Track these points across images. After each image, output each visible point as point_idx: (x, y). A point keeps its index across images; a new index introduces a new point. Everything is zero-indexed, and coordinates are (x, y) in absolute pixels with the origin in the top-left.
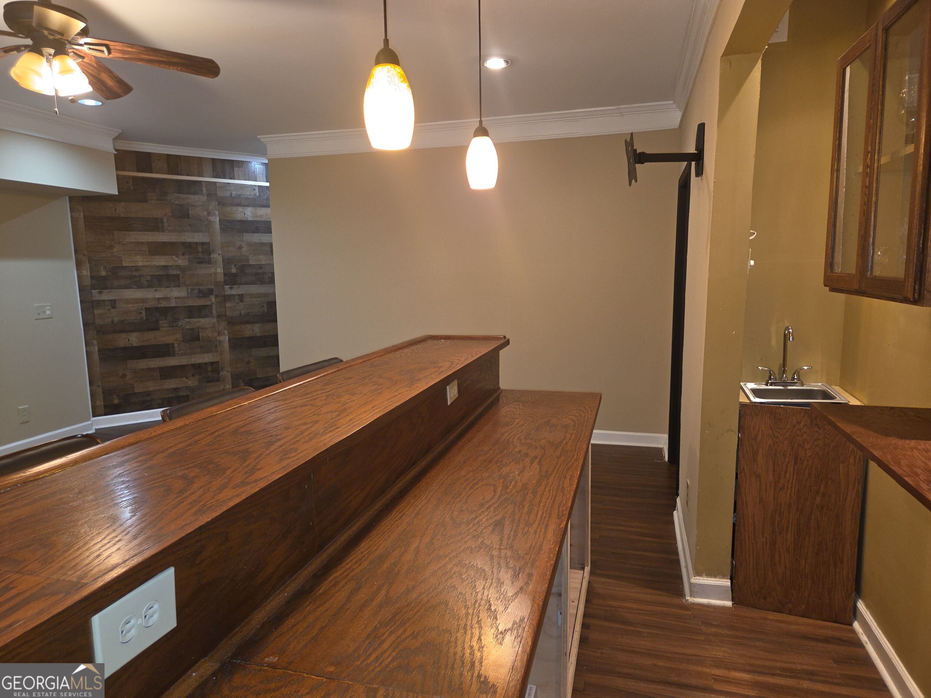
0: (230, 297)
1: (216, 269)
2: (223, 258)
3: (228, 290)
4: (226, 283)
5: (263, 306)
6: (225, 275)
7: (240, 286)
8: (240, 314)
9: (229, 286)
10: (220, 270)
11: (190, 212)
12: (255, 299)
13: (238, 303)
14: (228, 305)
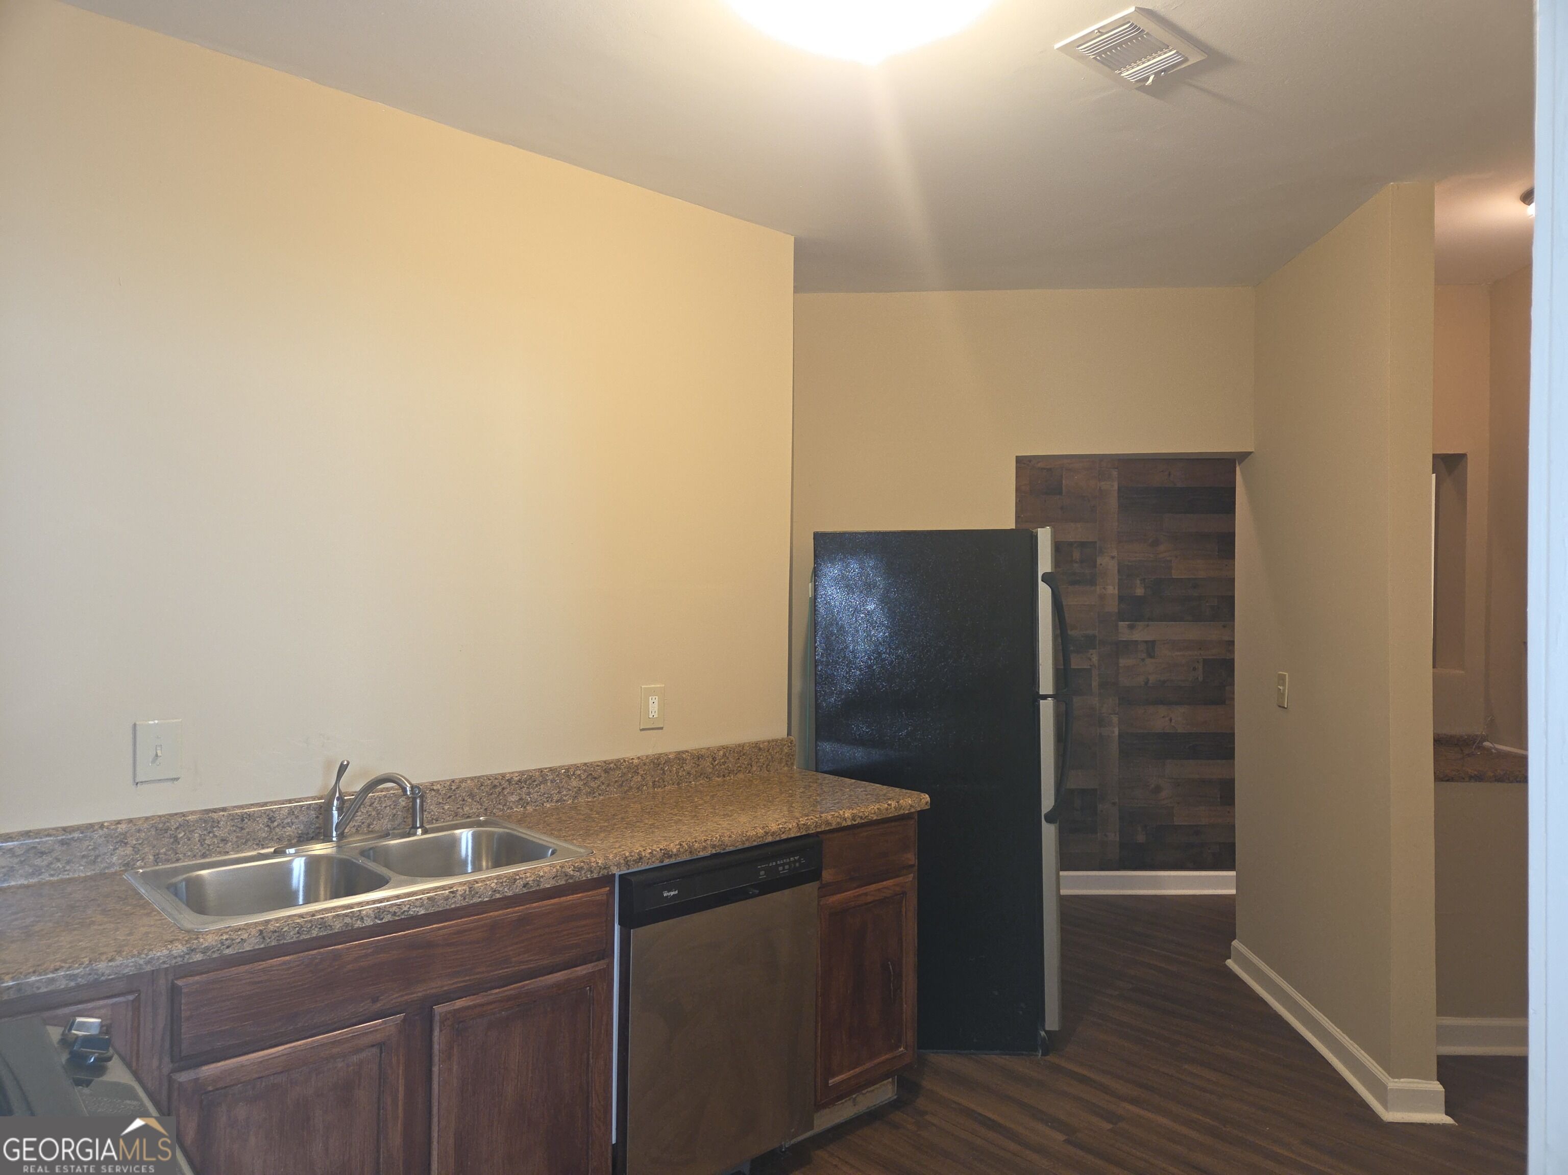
0: (1127, 647)
1: (1104, 588)
2: (1119, 564)
3: (1125, 632)
4: (1121, 616)
5: (1194, 669)
6: (1121, 599)
7: (1151, 623)
8: (1146, 683)
9: (1127, 623)
10: (1112, 590)
11: (1064, 482)
12: (1178, 653)
13: (1143, 660)
14: (1123, 662)
